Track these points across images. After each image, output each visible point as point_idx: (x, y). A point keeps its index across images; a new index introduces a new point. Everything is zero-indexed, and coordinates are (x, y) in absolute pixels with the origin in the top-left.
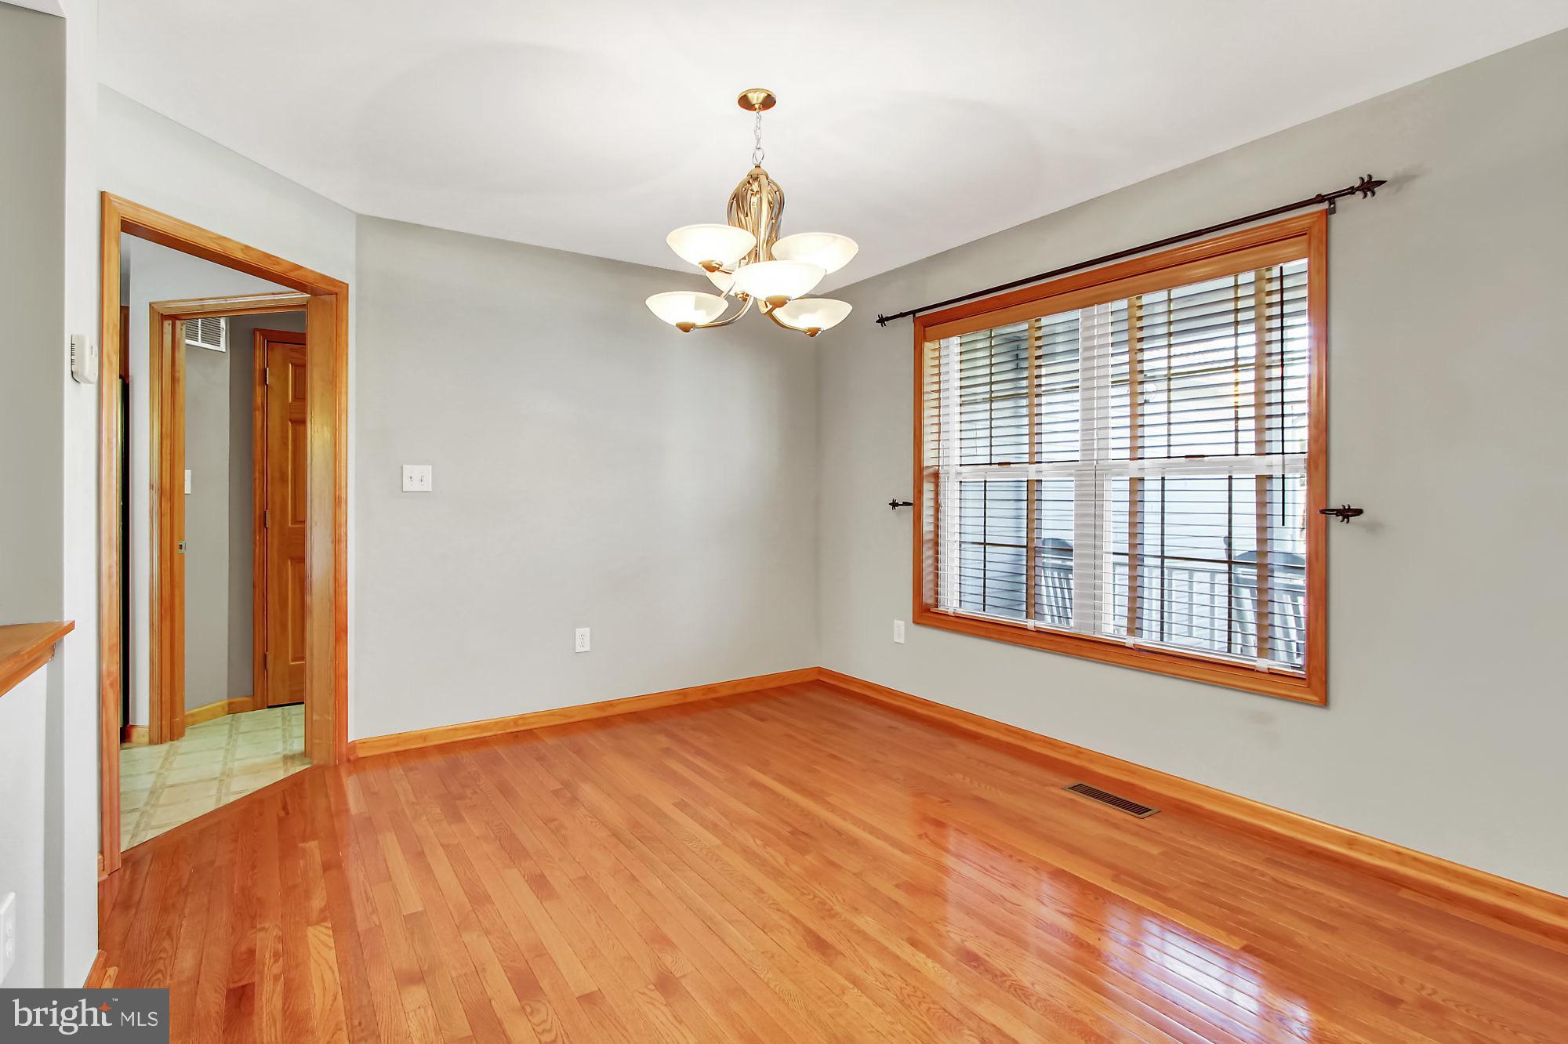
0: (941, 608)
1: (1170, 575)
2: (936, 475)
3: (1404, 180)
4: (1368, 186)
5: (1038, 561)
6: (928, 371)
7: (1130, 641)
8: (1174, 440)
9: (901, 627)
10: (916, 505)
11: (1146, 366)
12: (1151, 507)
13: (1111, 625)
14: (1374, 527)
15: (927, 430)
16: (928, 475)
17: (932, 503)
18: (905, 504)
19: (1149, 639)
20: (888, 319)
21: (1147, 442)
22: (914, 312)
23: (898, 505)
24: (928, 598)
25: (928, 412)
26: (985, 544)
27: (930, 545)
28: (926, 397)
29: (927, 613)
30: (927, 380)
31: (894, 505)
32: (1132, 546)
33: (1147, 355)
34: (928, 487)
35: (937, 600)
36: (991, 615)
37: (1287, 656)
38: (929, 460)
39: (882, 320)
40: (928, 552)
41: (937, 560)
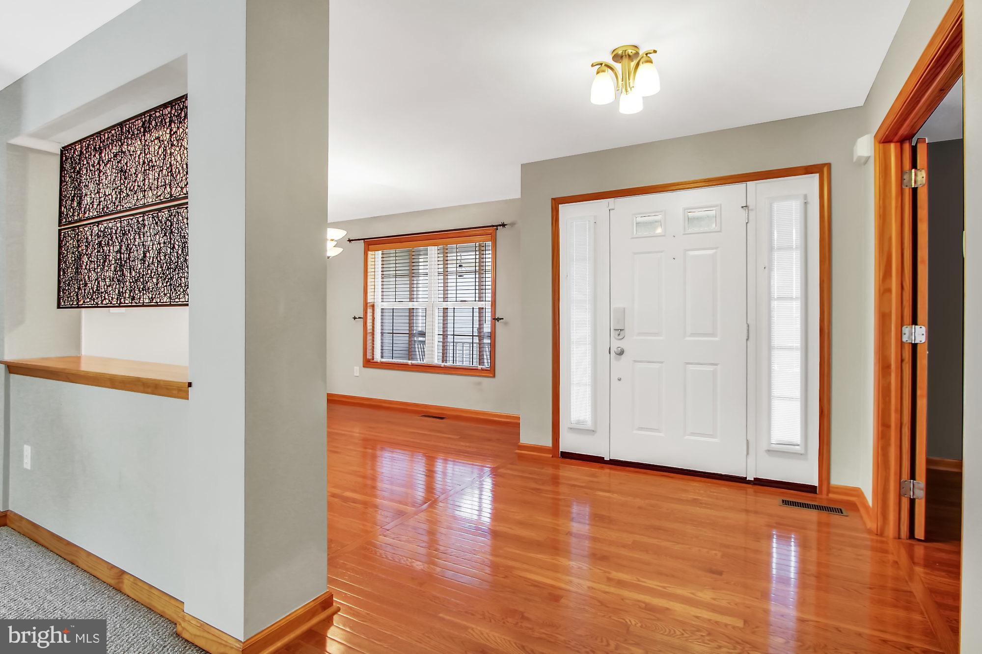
0: (375, 360)
1: (456, 344)
2: (373, 306)
3: (513, 224)
4: (503, 225)
5: (412, 339)
6: (369, 263)
7: (443, 364)
8: (458, 295)
9: (358, 368)
10: (365, 318)
11: (449, 270)
12: (450, 319)
13: (436, 361)
14: (506, 324)
15: (369, 287)
16: (369, 306)
17: (371, 317)
18: (359, 318)
19: (450, 363)
20: (352, 240)
21: (449, 296)
22: (364, 239)
23: (356, 318)
24: (369, 357)
25: (370, 280)
26: (393, 333)
27: (371, 334)
28: (369, 274)
29: (369, 363)
30: (369, 267)
31: (355, 318)
32: (443, 331)
33: (449, 266)
34: (369, 311)
35: (373, 357)
36: (395, 360)
37: (486, 365)
38: (370, 300)
39: (350, 241)
40: (369, 338)
41: (373, 341)
